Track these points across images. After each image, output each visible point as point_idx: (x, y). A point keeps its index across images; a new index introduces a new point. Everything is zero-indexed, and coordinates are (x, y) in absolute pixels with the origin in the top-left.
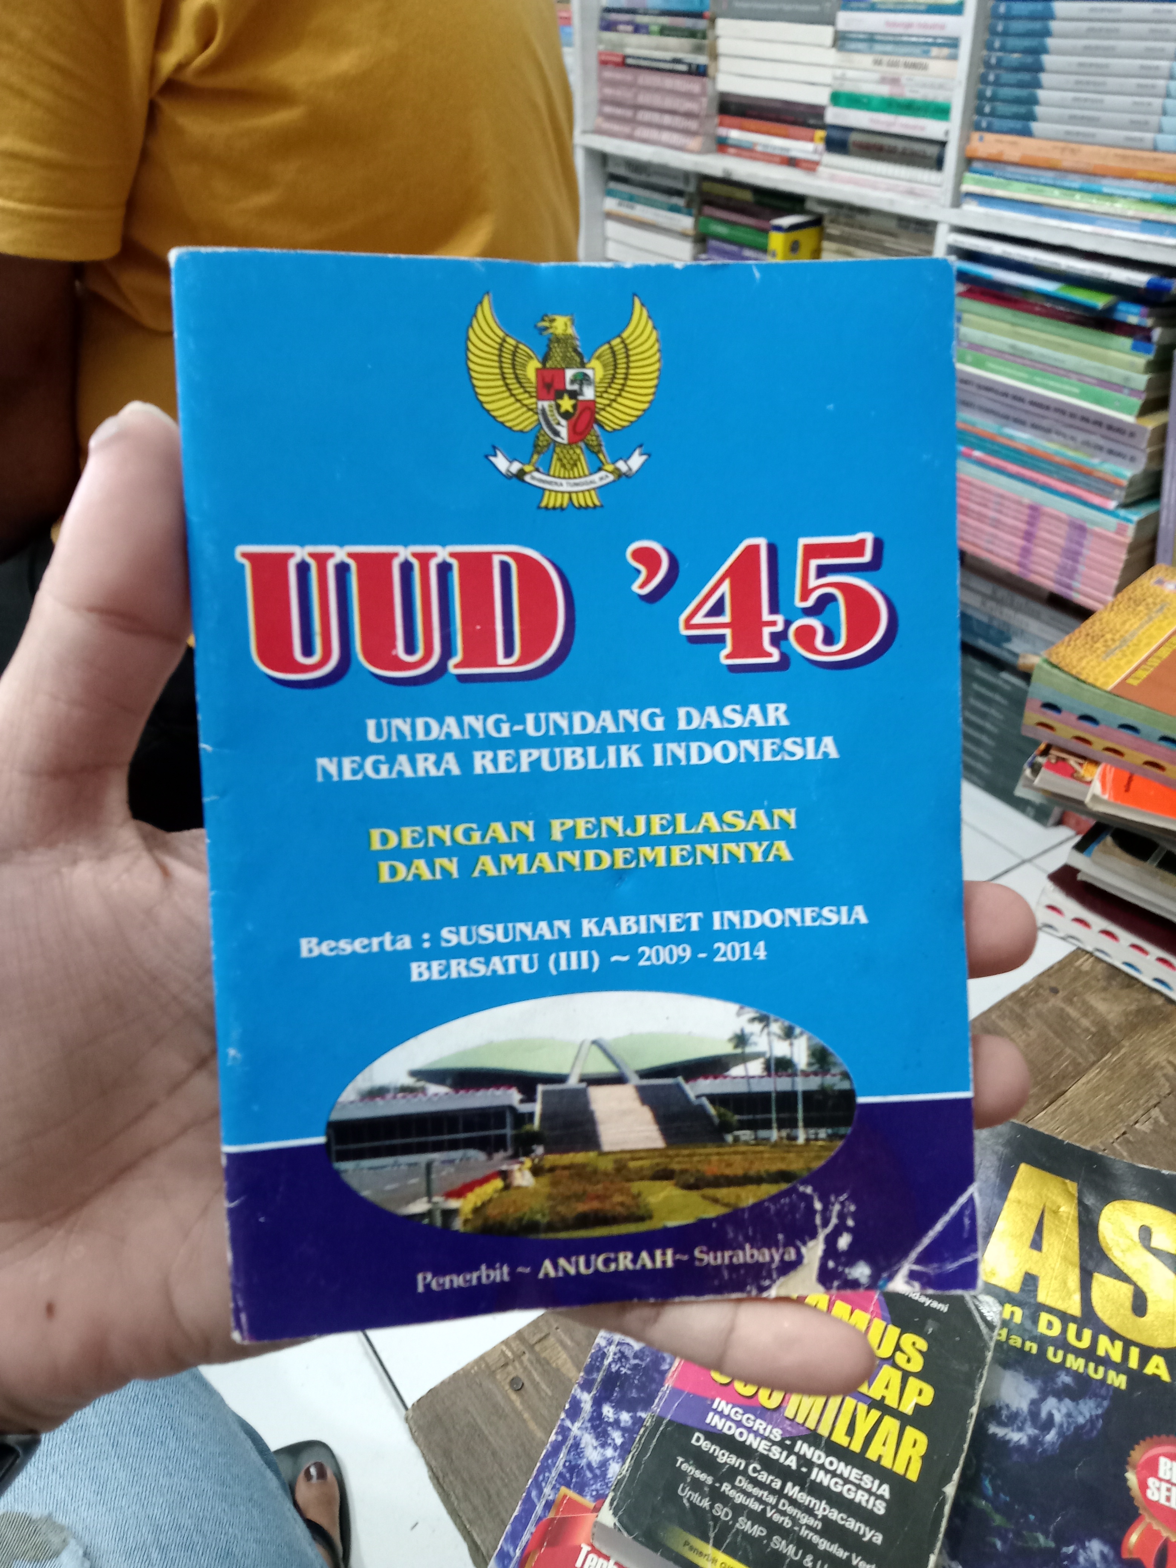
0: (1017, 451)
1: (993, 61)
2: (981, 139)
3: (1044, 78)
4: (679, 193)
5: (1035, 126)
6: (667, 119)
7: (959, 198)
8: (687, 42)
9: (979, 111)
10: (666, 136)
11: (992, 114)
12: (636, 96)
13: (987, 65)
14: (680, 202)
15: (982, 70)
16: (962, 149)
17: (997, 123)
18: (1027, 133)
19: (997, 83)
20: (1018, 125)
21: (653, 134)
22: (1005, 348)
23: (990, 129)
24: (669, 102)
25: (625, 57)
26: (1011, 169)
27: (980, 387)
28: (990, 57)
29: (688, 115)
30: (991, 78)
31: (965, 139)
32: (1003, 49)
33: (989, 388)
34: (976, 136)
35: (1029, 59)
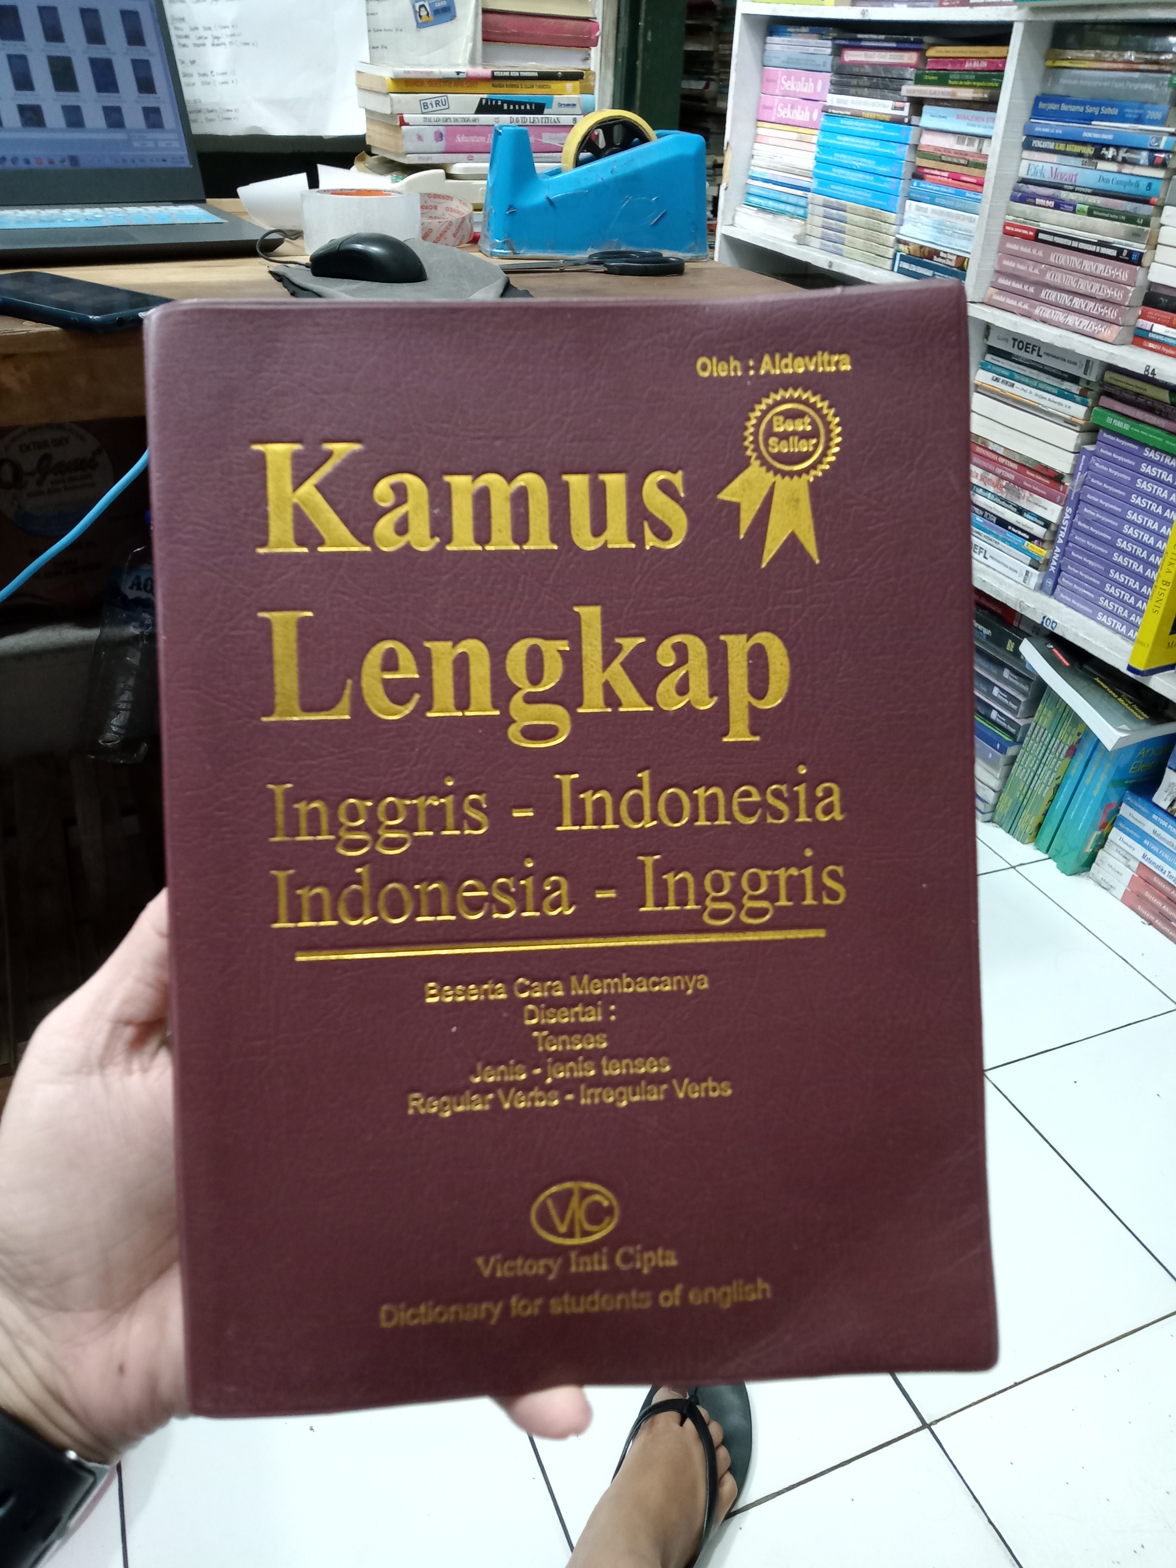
4: (1074, 379)
6: (1078, 302)
8: (1121, 227)
10: (1073, 320)
12: (1043, 273)
14: (1075, 389)
21: (1059, 316)
24: (1084, 286)
25: (1038, 232)
29: (1105, 301)
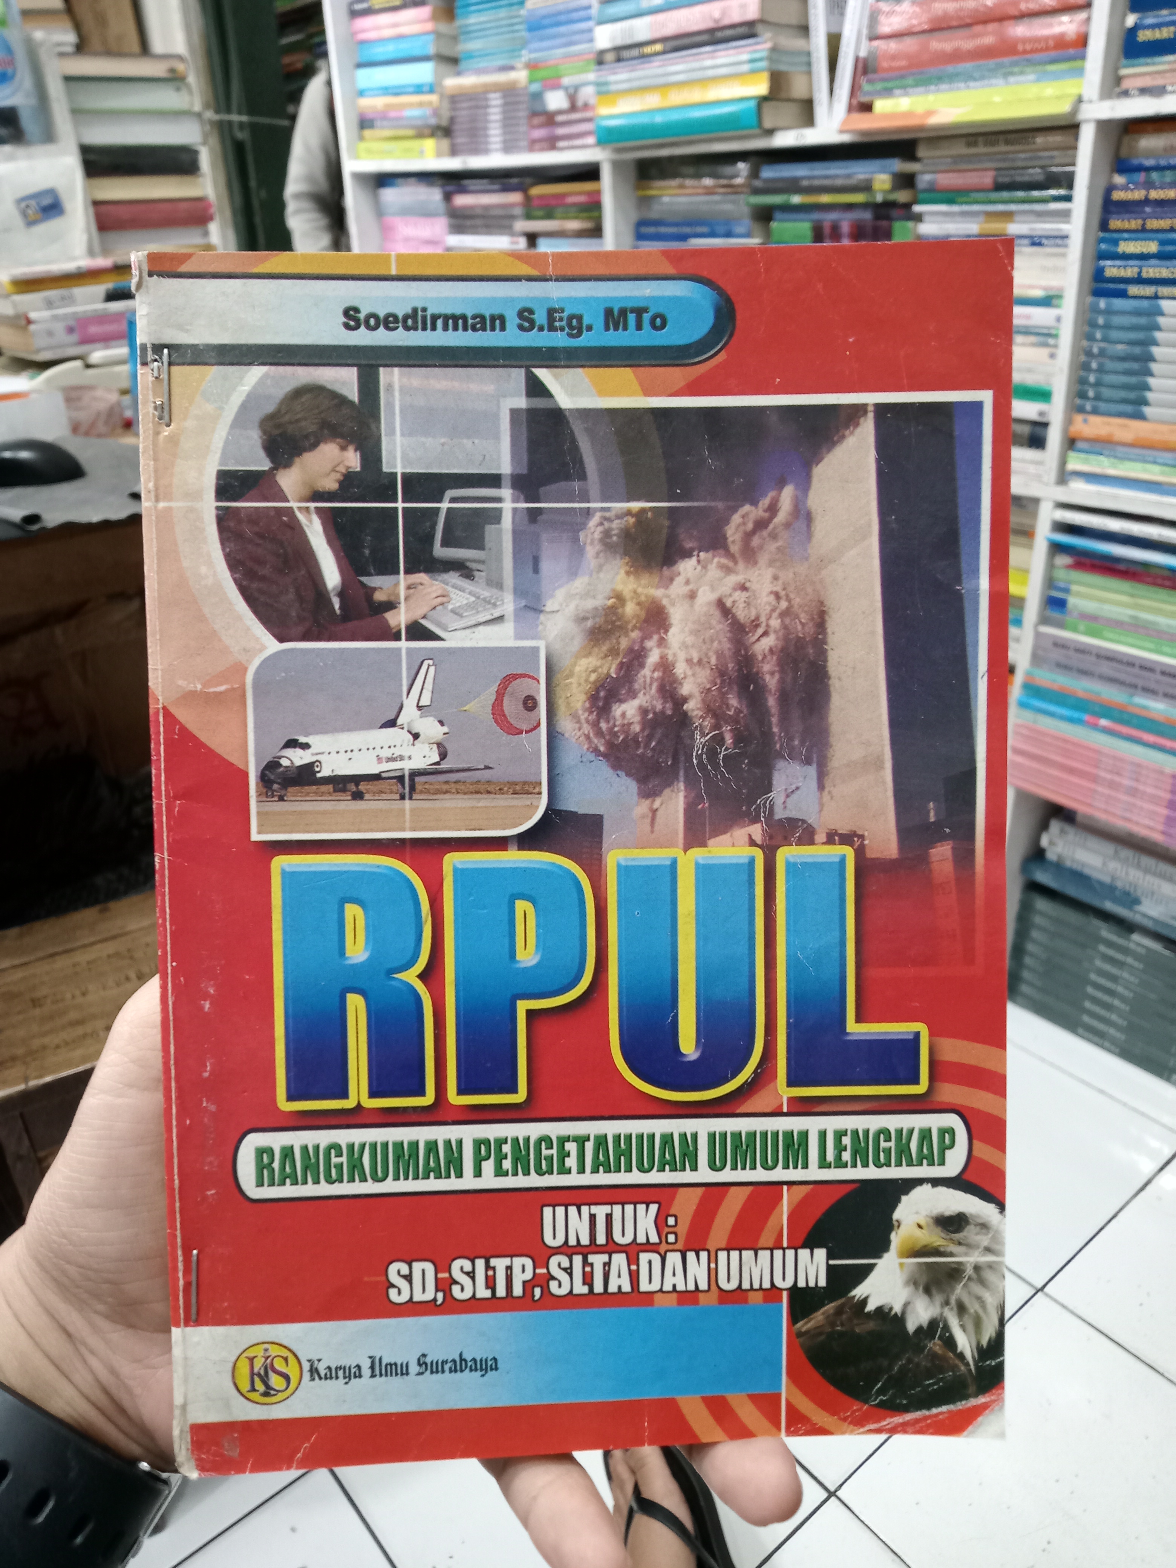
0: (1152, 721)
1: (1095, 350)
2: (1085, 421)
3: (1154, 367)
5: (1147, 410)
7: (1063, 477)
9: (1083, 395)
11: (1098, 398)
13: (1089, 353)
15: (1083, 358)
16: (1065, 430)
17: (1102, 406)
18: (1141, 417)
19: (1101, 370)
20: (1129, 408)
22: (1126, 619)
23: (1095, 412)
26: (1121, 449)
27: (1098, 656)
28: (1091, 347)
30: (1094, 365)
31: (1068, 421)
32: (1105, 339)
33: (1111, 658)
34: (1079, 418)
35: (1137, 350)
